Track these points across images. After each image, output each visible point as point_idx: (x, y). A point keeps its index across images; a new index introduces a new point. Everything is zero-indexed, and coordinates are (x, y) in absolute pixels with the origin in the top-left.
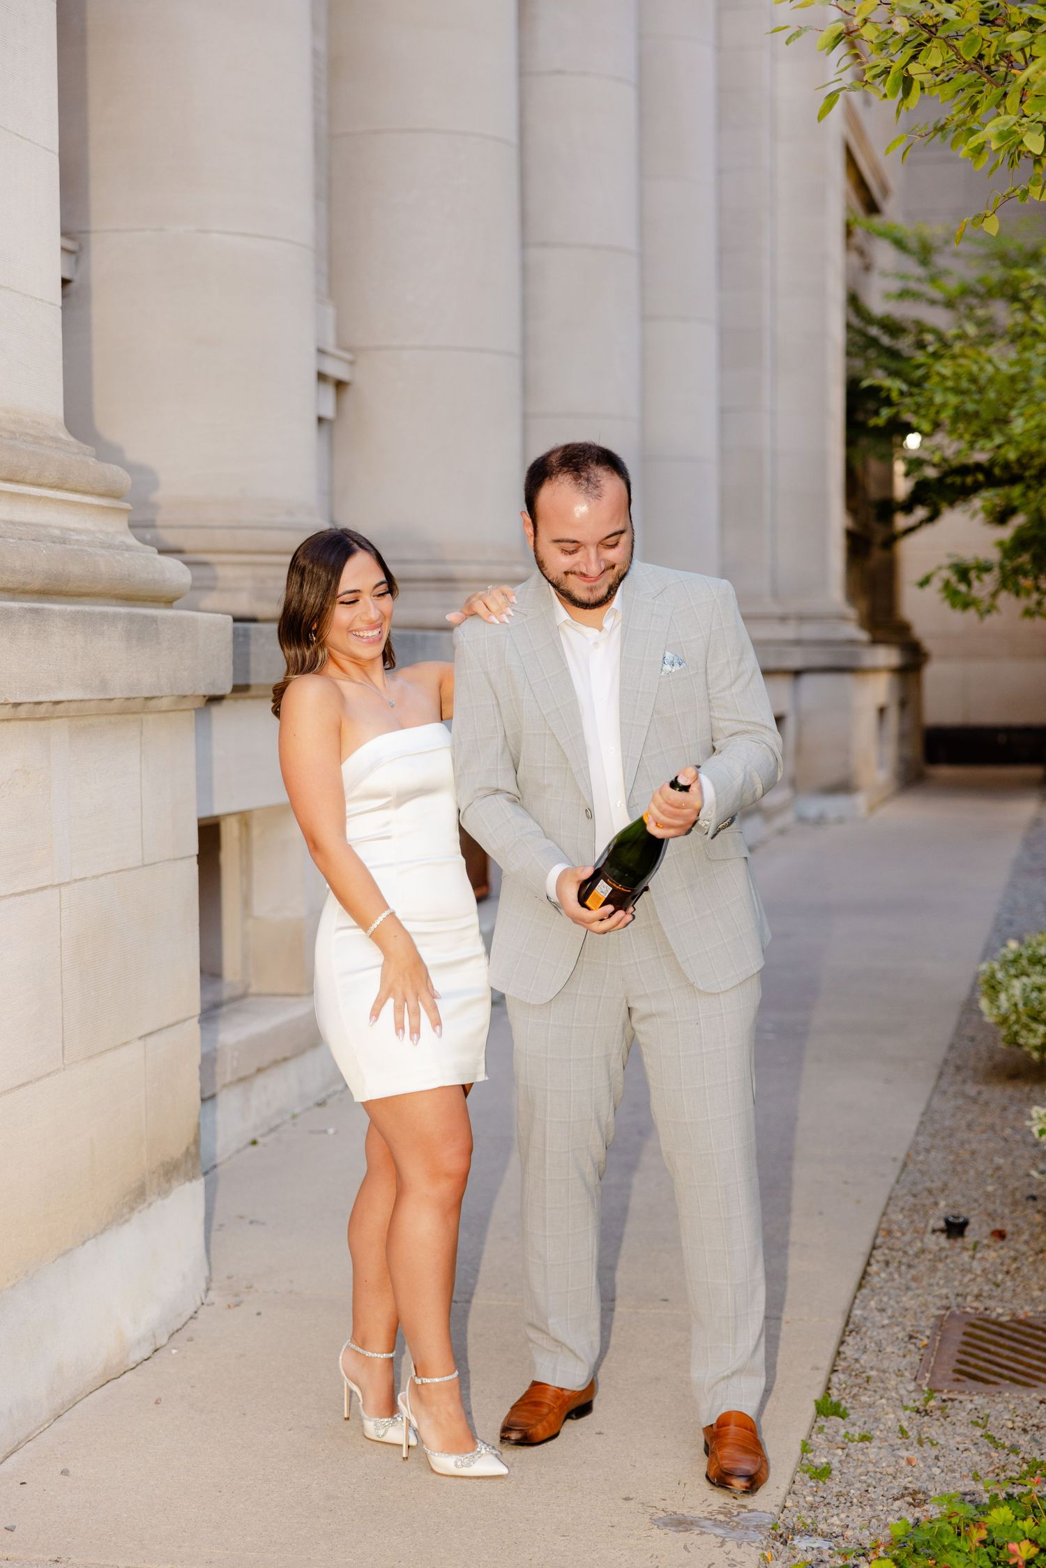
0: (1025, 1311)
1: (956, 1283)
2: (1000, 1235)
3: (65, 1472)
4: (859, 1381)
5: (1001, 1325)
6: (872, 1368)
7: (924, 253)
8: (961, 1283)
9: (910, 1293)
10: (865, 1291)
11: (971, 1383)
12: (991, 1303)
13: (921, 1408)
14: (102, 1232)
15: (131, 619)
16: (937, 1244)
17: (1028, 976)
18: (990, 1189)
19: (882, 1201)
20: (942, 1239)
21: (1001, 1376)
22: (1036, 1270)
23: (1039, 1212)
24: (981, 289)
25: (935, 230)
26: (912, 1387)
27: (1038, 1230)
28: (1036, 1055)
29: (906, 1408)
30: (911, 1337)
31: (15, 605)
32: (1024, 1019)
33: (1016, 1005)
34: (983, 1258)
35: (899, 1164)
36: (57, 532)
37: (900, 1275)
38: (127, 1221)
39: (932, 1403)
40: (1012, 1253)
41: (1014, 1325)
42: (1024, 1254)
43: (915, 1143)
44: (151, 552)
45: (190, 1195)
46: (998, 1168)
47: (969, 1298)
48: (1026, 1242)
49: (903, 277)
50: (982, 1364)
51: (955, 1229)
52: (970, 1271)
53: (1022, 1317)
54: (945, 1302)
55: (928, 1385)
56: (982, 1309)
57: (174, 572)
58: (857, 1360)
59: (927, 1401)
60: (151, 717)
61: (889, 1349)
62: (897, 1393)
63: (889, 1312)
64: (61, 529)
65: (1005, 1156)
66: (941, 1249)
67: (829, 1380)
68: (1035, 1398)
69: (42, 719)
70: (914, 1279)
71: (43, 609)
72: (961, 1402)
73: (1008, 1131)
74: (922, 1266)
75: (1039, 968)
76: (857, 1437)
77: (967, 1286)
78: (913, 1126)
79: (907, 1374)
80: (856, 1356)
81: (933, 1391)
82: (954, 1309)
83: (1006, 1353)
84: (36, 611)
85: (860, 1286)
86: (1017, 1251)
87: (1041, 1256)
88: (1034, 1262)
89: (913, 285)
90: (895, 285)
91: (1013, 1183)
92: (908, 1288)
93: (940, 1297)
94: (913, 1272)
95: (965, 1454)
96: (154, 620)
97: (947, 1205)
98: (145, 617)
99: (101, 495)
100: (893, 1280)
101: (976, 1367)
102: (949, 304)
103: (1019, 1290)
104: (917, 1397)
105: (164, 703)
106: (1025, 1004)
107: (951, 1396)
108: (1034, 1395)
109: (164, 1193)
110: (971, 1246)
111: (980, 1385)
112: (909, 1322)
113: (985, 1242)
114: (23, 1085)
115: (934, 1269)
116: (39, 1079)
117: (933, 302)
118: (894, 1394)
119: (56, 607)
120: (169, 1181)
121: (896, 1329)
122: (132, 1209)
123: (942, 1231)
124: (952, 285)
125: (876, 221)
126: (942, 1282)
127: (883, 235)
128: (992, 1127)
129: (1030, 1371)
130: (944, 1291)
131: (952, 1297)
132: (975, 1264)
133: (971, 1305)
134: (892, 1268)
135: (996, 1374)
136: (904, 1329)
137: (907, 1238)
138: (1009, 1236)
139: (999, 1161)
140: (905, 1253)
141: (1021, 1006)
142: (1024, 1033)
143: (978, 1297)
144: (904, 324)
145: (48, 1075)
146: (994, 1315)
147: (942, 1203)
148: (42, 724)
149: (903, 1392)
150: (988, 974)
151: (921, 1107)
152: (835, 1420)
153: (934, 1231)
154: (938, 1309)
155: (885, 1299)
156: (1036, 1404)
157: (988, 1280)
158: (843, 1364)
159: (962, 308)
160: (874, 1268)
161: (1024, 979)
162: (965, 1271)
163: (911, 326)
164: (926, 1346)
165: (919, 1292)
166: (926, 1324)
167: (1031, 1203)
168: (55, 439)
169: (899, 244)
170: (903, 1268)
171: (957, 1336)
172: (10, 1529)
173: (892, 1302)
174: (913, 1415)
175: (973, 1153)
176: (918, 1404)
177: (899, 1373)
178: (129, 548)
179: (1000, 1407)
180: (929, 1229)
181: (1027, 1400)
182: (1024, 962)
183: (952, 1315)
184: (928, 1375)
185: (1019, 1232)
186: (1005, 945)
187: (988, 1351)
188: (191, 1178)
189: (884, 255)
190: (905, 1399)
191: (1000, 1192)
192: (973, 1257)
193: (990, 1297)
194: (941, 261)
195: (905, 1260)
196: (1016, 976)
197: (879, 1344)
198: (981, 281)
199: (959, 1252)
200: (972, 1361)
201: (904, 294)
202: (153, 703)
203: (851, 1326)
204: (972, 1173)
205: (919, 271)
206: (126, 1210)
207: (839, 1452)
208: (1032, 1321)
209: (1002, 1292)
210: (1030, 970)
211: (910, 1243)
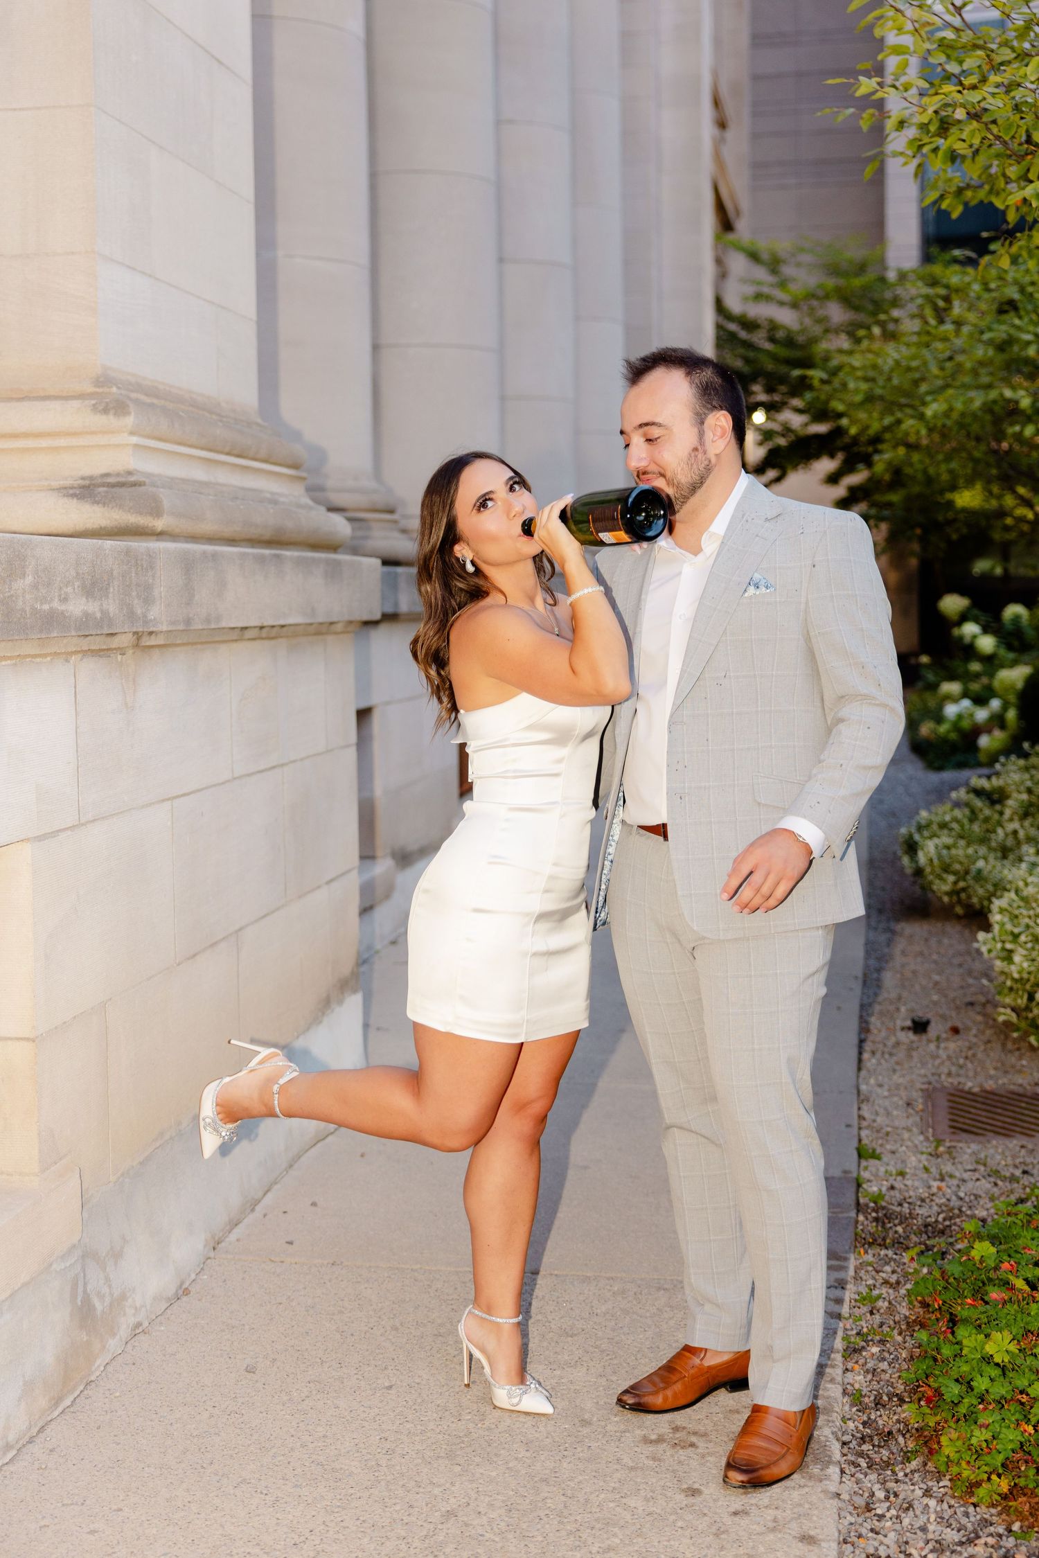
0: (990, 1085)
1: (930, 1066)
2: (955, 1031)
3: (314, 1204)
4: (881, 1135)
5: (974, 1094)
6: (887, 1126)
7: (774, 265)
8: (933, 1066)
9: (898, 1074)
10: (863, 1073)
11: (964, 1135)
12: (962, 1080)
13: (933, 1153)
14: (308, 1029)
15: (327, 562)
16: (908, 1037)
17: (938, 837)
18: (935, 998)
19: (856, 1008)
20: (911, 1035)
21: (986, 1130)
22: (988, 1056)
23: (979, 1013)
24: (820, 293)
25: (783, 245)
26: (921, 1138)
27: (982, 1027)
28: (946, 899)
29: (922, 1153)
30: (908, 1104)
31: (267, 552)
32: (938, 870)
33: (931, 860)
34: (946, 1048)
35: (860, 982)
36: (268, 496)
37: (886, 1061)
38: (321, 1022)
39: (941, 1149)
40: (967, 1044)
41: (983, 1094)
42: (975, 1044)
43: (867, 967)
44: (323, 509)
45: (354, 1002)
46: (936, 983)
47: (943, 1077)
48: (976, 1036)
49: (759, 283)
50: (968, 1121)
51: (920, 1027)
52: (938, 1057)
53: (988, 1088)
54: (925, 1080)
55: (933, 1136)
56: (956, 1083)
57: (340, 526)
58: (874, 1121)
59: (937, 1148)
60: (330, 638)
61: (895, 1113)
62: (912, 1142)
63: (886, 1087)
64: (272, 493)
65: (939, 974)
66: (912, 1042)
67: (859, 1135)
68: (1016, 1145)
69: (273, 638)
70: (897, 1063)
71: (281, 555)
72: (961, 1148)
73: (935, 957)
74: (901, 1054)
75: (946, 831)
76: (894, 1172)
77: (938, 1067)
78: (860, 953)
79: (915, 1130)
80: (873, 1117)
81: (939, 1142)
82: (934, 1083)
83: (984, 1113)
84: (277, 556)
85: (859, 1069)
86: (970, 1042)
87: (989, 1045)
88: (985, 1050)
89: (766, 290)
90: (750, 290)
91: (952, 995)
92: (894, 1071)
93: (920, 1075)
94: (895, 1058)
95: (978, 1183)
96: (338, 563)
97: (907, 1010)
98: (335, 560)
99: (289, 466)
100: (881, 1064)
101: (964, 1123)
102: (795, 305)
103: (979, 1069)
104: (928, 1145)
105: (339, 627)
106: (939, 859)
107: (953, 1144)
108: (1015, 1142)
109: (340, 1002)
110: (934, 1039)
111: (972, 1136)
112: (903, 1094)
113: (944, 1036)
114: (265, 916)
115: (910, 1057)
116: (273, 912)
117: (781, 303)
118: (909, 1143)
119: (288, 553)
120: (342, 993)
121: (895, 1099)
122: (323, 1014)
123: (909, 1028)
124: (796, 289)
125: (731, 237)
126: (919, 1065)
127: (739, 248)
128: (921, 954)
129: (1006, 1126)
130: (923, 1072)
131: (929, 1075)
132: (941, 1052)
133: (947, 1082)
134: (878, 1055)
135: (981, 1128)
136: (901, 1098)
137: (883, 1034)
138: (961, 1031)
139: (937, 978)
140: (885, 1045)
141: (936, 862)
142: (937, 881)
143: (949, 1074)
144: (759, 322)
145: (278, 909)
146: (966, 1088)
147: (903, 1009)
148: (273, 642)
149: (917, 1142)
150: (907, 837)
151: (862, 941)
152: (872, 1162)
153: (903, 1029)
154: (923, 1083)
155: (880, 1078)
156: (1018, 1148)
157: (953, 1064)
158: (864, 1124)
159: (805, 308)
160: (866, 1056)
161: (936, 840)
162: (936, 1057)
163: (765, 324)
164: (922, 1111)
165: (904, 1072)
166: (916, 1095)
167: (970, 1007)
168: (258, 424)
169: (754, 256)
170: (887, 1056)
171: (943, 1103)
172: (290, 1243)
173: (886, 1080)
174: (930, 1157)
175: (914, 972)
176: (929, 1150)
177: (908, 1130)
178: (311, 508)
179: (992, 1151)
180: (898, 1027)
181: (1011, 1146)
182: (935, 827)
183: (935, 1089)
184: (930, 1130)
185: (968, 1029)
186: (918, 813)
187: (970, 1113)
188: (355, 991)
189: (738, 264)
190: (920, 1147)
191: (943, 1000)
192: (938, 1047)
193: (959, 1075)
194: (787, 270)
195: (886, 1050)
196: (931, 838)
197: (886, 1109)
198: (821, 286)
199: (926, 1045)
200: (961, 1120)
201: (758, 297)
202: (333, 627)
203: (862, 1097)
204: (917, 987)
205: (770, 279)
206: (320, 1014)
207: (885, 1183)
208: (997, 1092)
209: (967, 1070)
210: (938, 832)
211: (887, 1038)
